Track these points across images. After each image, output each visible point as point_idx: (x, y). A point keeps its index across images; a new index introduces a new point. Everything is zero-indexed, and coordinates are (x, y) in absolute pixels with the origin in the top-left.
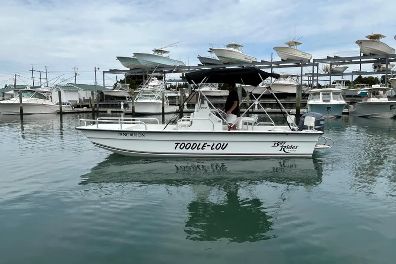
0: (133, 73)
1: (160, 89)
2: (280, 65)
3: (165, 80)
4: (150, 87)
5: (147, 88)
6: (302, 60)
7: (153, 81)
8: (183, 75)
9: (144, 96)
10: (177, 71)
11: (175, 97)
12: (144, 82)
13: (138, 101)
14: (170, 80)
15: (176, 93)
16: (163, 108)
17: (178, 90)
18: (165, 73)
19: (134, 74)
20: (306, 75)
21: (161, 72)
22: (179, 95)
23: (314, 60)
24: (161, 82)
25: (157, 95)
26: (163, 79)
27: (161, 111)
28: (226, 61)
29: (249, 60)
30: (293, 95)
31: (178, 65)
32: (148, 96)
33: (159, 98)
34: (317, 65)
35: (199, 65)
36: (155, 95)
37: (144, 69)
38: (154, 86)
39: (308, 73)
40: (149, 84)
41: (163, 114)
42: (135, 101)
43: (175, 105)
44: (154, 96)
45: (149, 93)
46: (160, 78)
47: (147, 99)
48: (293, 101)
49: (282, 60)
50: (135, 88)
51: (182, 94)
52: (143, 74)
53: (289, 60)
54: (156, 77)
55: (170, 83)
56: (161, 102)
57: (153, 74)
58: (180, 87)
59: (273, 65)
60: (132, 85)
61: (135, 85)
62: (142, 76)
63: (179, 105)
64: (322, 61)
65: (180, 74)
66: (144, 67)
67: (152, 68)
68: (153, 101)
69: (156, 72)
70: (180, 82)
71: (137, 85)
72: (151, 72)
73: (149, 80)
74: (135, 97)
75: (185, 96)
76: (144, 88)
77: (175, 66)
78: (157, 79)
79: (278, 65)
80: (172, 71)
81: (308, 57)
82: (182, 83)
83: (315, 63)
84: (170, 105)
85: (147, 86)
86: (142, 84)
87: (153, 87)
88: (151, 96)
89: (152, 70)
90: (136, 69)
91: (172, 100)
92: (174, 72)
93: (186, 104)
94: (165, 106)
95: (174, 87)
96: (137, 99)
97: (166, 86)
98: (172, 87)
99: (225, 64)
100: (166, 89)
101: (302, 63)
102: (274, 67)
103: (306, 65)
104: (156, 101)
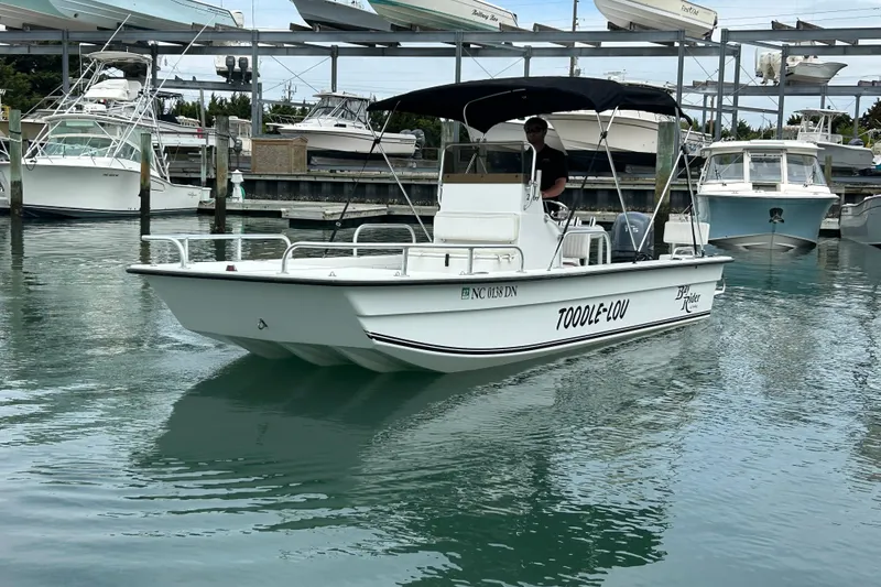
0: (22, 43)
1: (134, 114)
2: (604, 44)
3: (155, 81)
4: (89, 107)
5: (79, 107)
6: (681, 31)
7: (105, 83)
8: (230, 65)
9: (67, 141)
10: (205, 48)
11: (195, 149)
12: (65, 84)
13: (41, 161)
14: (178, 82)
15: (201, 135)
16: (145, 194)
17: (209, 124)
18: (155, 51)
19: (23, 51)
20: (696, 86)
21: (141, 46)
22: (212, 141)
23: (726, 33)
24: (137, 86)
25: (120, 138)
26: (149, 76)
27: (136, 205)
28: (402, 21)
29: (488, 22)
30: (647, 160)
31: (209, 21)
32: (82, 141)
33: (127, 152)
34: (736, 53)
35: (294, 27)
36: (113, 138)
37: (65, 32)
38: (106, 102)
39: (704, 81)
40: (89, 94)
41: (145, 216)
42: (25, 161)
43: (196, 182)
44: (106, 143)
45: (85, 130)
46: (134, 72)
47: (77, 153)
48: (645, 181)
49: (610, 25)
50: (26, 110)
51: (223, 138)
52: (64, 52)
53: (635, 29)
54: (119, 65)
55: (176, 96)
56: (137, 167)
57: (103, 55)
58: (218, 111)
59: (578, 45)
60: (15, 94)
61: (29, 94)
62: (59, 59)
63: (211, 183)
64: (753, 37)
65: (220, 61)
66: (67, 21)
67: (101, 29)
68: (103, 162)
69: (117, 45)
70: (218, 94)
71: (36, 97)
72: (99, 45)
73: (88, 76)
74: (27, 143)
75: (238, 149)
76: (66, 109)
77: (196, 28)
78: (120, 73)
79: (595, 45)
80: (186, 44)
81: (704, 21)
82: (227, 95)
83: (730, 45)
84: (175, 180)
85: (77, 101)
86: (60, 93)
87: (102, 108)
88: (95, 144)
89: (100, 36)
90: (34, 27)
91: (182, 164)
92: (193, 51)
93: (238, 178)
94: (153, 185)
95: (192, 111)
96: (34, 153)
97: (161, 107)
98: (182, 109)
99: (396, 29)
100: (162, 117)
101: (681, 43)
102: (582, 52)
103: (694, 50)
104: (117, 164)
